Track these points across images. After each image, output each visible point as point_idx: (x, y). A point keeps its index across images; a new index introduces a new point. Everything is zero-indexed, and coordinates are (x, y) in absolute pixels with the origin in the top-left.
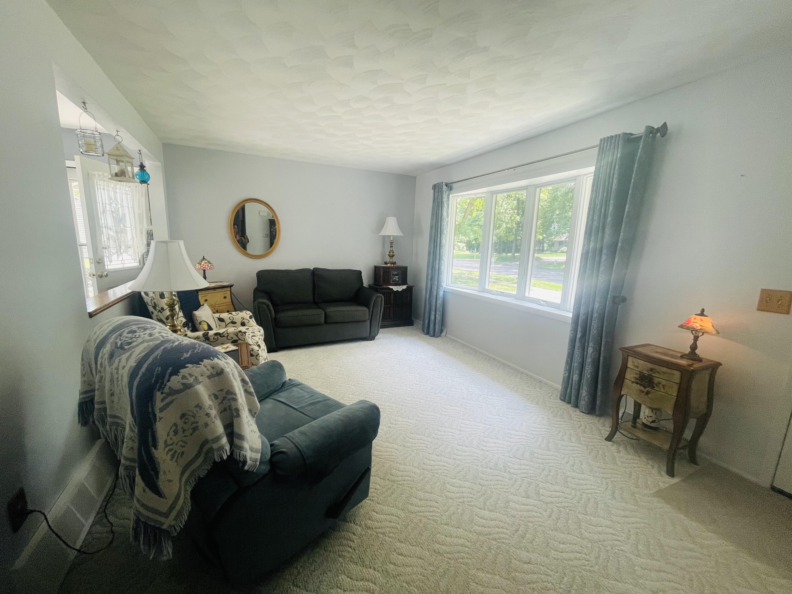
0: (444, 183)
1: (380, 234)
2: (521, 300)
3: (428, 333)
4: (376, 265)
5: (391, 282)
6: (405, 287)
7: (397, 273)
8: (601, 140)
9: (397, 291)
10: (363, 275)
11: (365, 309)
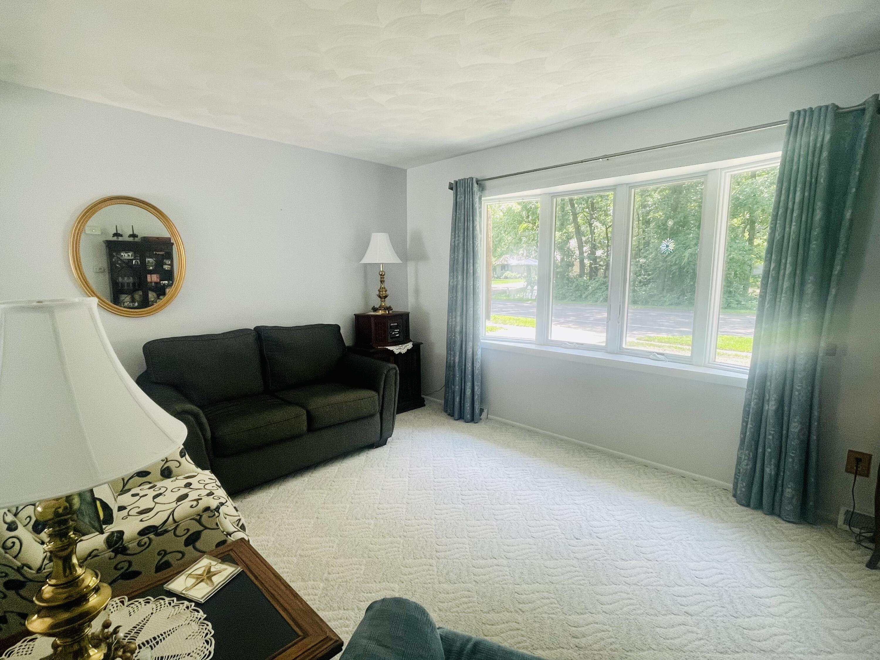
0: (474, 180)
1: (361, 262)
2: (617, 354)
3: (461, 417)
4: (357, 312)
5: (390, 340)
6: (409, 346)
7: (396, 324)
8: (793, 114)
9: (400, 353)
10: (342, 331)
11: (373, 393)
